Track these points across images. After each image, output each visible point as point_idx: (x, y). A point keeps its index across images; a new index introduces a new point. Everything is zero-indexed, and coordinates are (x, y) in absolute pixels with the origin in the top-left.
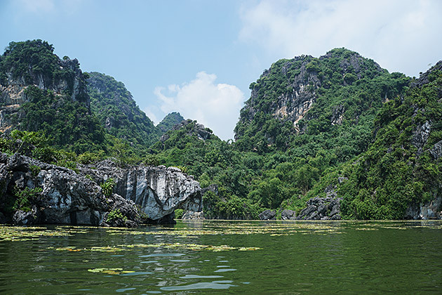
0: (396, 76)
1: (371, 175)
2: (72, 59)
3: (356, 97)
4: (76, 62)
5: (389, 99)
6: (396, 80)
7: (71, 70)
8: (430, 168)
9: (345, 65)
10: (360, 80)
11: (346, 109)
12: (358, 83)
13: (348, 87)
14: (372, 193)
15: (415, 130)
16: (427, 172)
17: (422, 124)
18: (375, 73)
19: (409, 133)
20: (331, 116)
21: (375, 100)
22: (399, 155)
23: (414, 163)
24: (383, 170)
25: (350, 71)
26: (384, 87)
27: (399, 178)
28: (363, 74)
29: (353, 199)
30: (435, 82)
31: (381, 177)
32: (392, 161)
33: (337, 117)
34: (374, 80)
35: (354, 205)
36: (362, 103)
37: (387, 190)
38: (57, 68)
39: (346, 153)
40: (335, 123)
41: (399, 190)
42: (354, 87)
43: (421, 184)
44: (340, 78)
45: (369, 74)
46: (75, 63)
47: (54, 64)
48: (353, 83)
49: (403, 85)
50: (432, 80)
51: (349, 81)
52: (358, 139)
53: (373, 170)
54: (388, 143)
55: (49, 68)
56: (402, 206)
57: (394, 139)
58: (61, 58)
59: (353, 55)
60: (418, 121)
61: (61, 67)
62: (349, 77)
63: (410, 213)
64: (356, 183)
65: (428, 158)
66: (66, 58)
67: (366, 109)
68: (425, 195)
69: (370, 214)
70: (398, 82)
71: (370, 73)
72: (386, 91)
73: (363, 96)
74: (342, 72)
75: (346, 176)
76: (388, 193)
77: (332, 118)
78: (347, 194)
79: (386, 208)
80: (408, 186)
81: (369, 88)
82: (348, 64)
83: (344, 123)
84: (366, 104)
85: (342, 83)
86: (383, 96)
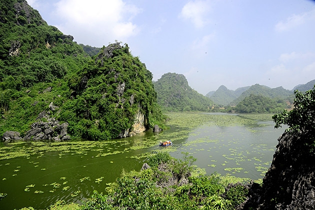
0: (54, 29)
3: (28, 37)
5: (50, 44)
9: (19, 8)
10: (30, 24)
11: (22, 45)
12: (29, 27)
13: (21, 27)
18: (41, 23)
20: (10, 48)
21: (41, 42)
24: (102, 108)
25: (22, 14)
26: (48, 35)
27: (113, 115)
28: (32, 20)
31: (100, 112)
33: (14, 50)
34: (40, 27)
36: (33, 43)
39: (29, 81)
40: (12, 54)
42: (26, 28)
44: (14, 17)
48: (25, 25)
49: (59, 37)
51: (22, 22)
52: (38, 72)
53: (94, 108)
59: (23, 1)
60: (120, 81)
62: (22, 19)
64: (75, 114)
67: (34, 48)
70: (56, 34)
71: (37, 22)
72: (49, 39)
73: (33, 38)
74: (16, 13)
75: (56, 105)
76: (107, 123)
77: (11, 50)
80: (121, 120)
81: (37, 33)
82: (21, 7)
83: (21, 56)
84: (35, 44)
85: (16, 22)
86: (46, 41)
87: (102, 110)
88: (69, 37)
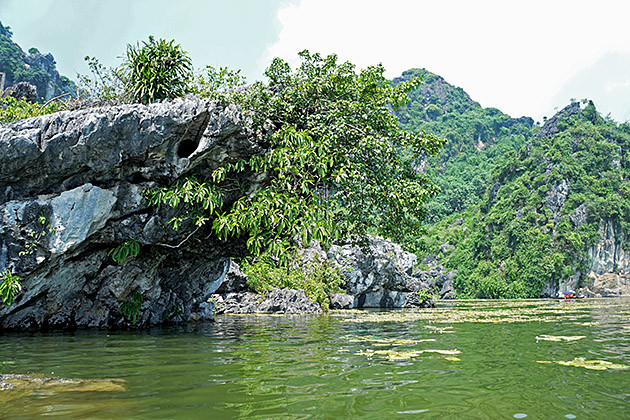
0: (493, 112)
1: (497, 244)
2: (44, 52)
4: (50, 58)
5: (484, 142)
6: (492, 119)
7: (43, 71)
8: (571, 236)
9: (428, 92)
10: (447, 114)
12: (445, 119)
13: (432, 123)
14: (498, 266)
15: (550, 190)
16: (568, 242)
17: (558, 183)
18: (466, 107)
19: (543, 194)
21: (465, 142)
22: (532, 220)
23: (551, 230)
24: (512, 237)
25: (434, 101)
26: (478, 126)
27: (533, 249)
28: (451, 107)
29: (471, 273)
30: (568, 132)
31: (509, 246)
32: (524, 227)
33: (419, 163)
34: (464, 115)
35: (473, 281)
36: (450, 145)
37: (519, 263)
38: (21, 67)
39: (434, 212)
41: (535, 263)
42: (439, 122)
43: (562, 257)
44: (421, 110)
45: (457, 107)
46: (49, 60)
47: (15, 58)
48: (438, 118)
49: (501, 125)
50: (563, 129)
51: (434, 114)
52: (450, 194)
53: (498, 238)
54: (517, 204)
55: (7, 64)
56: (539, 282)
57: (524, 199)
58: (26, 51)
59: (437, 79)
60: (555, 179)
61: (28, 66)
62: (433, 109)
63: (548, 291)
64: (471, 254)
65: (569, 226)
66: (33, 51)
67: (454, 154)
68: (566, 269)
69: (499, 292)
70: (495, 121)
71: (459, 107)
72: (480, 132)
73: (451, 137)
74: (424, 102)
75: (451, 243)
76: (520, 266)
77: (412, 164)
78: (461, 268)
79: (519, 284)
80: (546, 258)
81: (459, 126)
82: (431, 91)
83: (428, 172)
84: (455, 147)
85: (424, 118)
86: (476, 138)
87: (513, 240)
88: (522, 120)
